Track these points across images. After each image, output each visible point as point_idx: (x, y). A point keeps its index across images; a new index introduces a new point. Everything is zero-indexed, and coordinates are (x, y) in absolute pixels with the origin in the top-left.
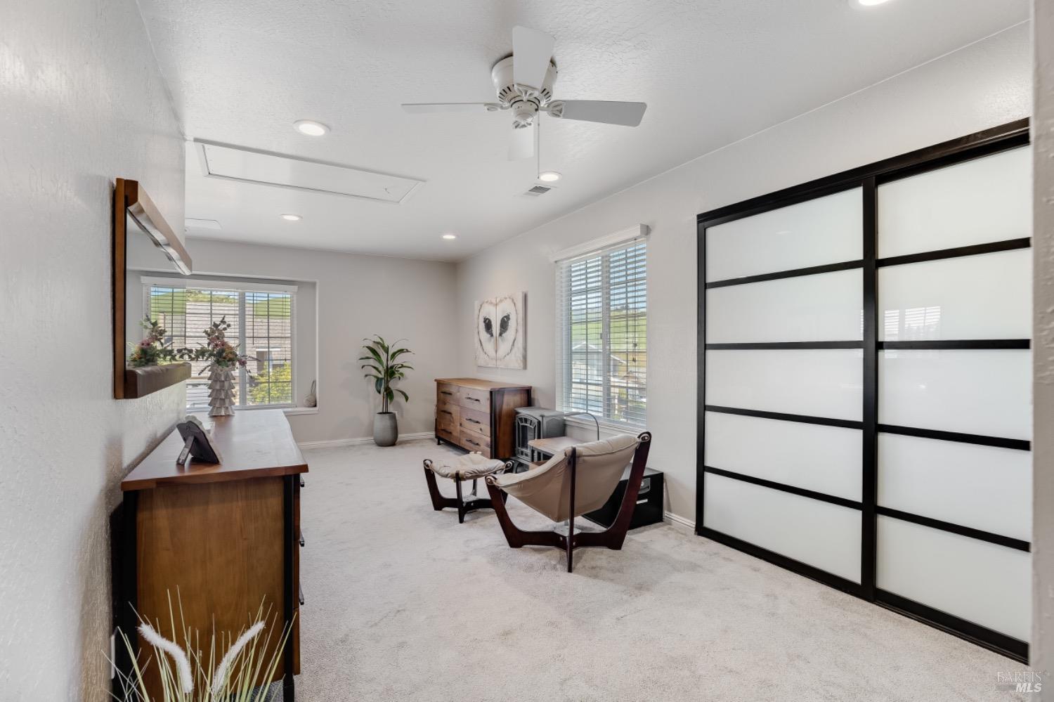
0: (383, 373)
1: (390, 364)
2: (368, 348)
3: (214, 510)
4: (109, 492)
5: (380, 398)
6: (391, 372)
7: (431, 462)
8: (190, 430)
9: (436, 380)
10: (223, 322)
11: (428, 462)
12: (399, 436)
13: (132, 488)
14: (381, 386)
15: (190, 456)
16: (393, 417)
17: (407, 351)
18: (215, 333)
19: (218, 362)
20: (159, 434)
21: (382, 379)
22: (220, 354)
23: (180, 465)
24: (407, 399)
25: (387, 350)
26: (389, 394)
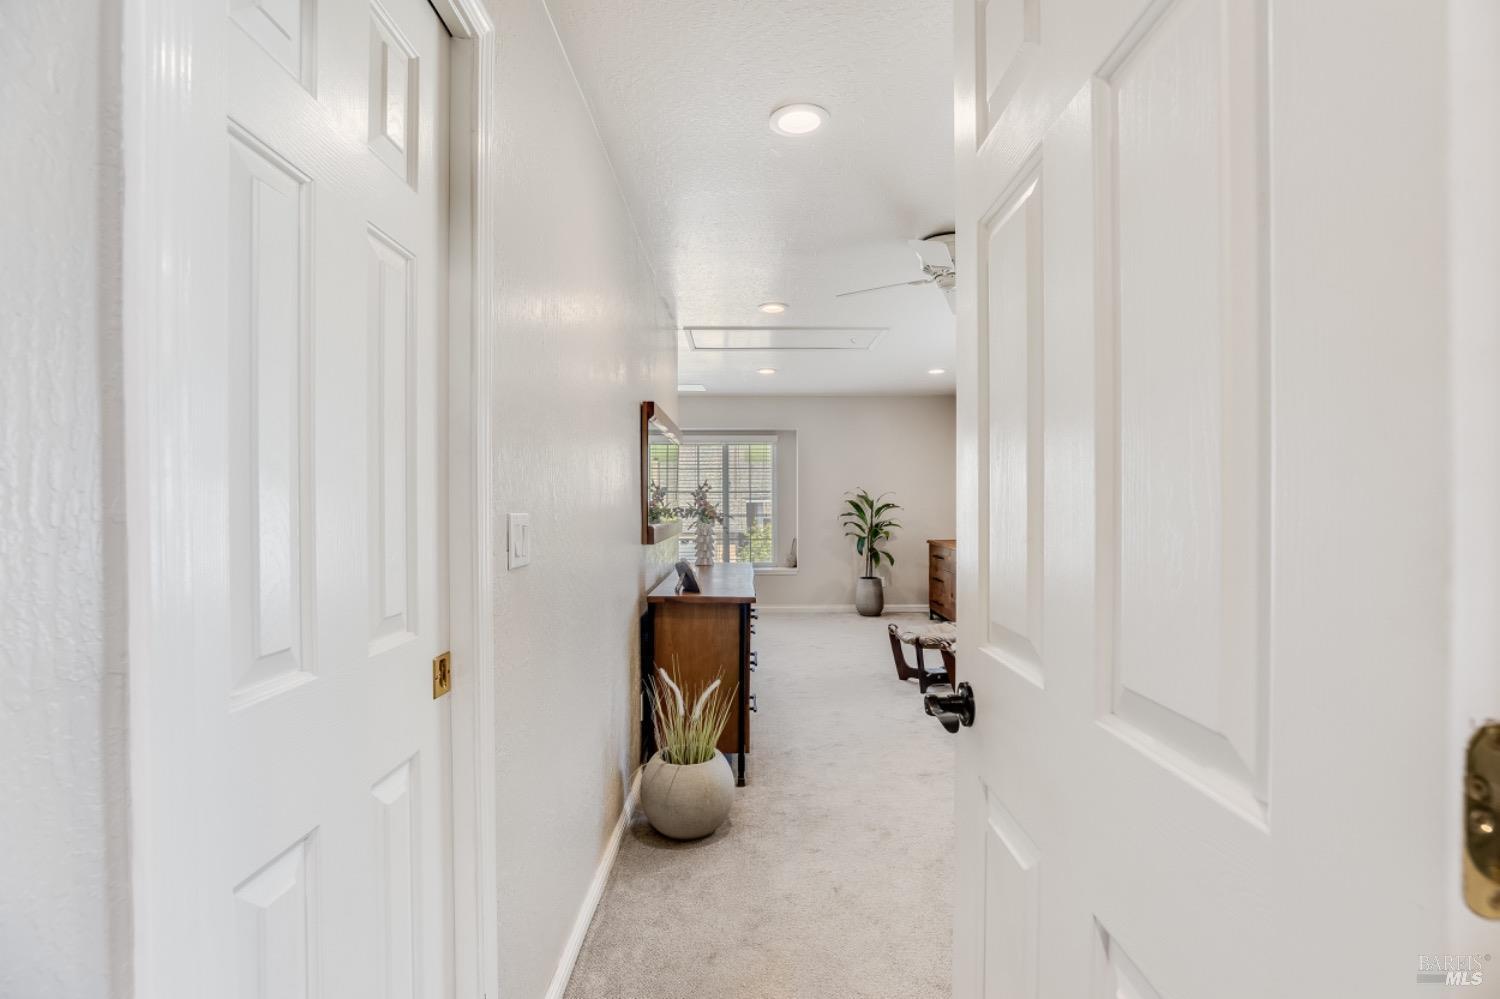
0: (866, 531)
1: (876, 521)
2: (852, 503)
3: (697, 623)
4: (640, 603)
5: (862, 561)
6: (875, 531)
7: (896, 627)
8: (683, 569)
9: (928, 542)
10: (705, 484)
11: (893, 628)
12: (885, 606)
13: (652, 601)
14: (863, 545)
15: (682, 588)
16: (878, 582)
17: (894, 506)
18: (700, 494)
19: (702, 519)
20: (663, 574)
21: (864, 538)
22: (704, 511)
23: (677, 591)
24: (892, 562)
25: (871, 506)
26: (874, 555)
